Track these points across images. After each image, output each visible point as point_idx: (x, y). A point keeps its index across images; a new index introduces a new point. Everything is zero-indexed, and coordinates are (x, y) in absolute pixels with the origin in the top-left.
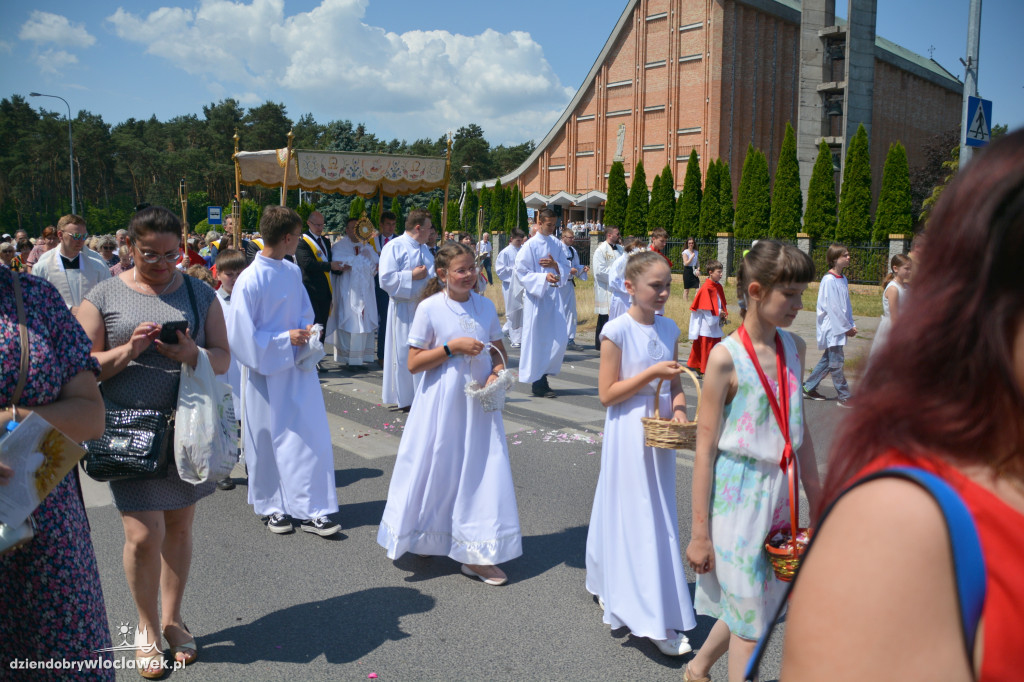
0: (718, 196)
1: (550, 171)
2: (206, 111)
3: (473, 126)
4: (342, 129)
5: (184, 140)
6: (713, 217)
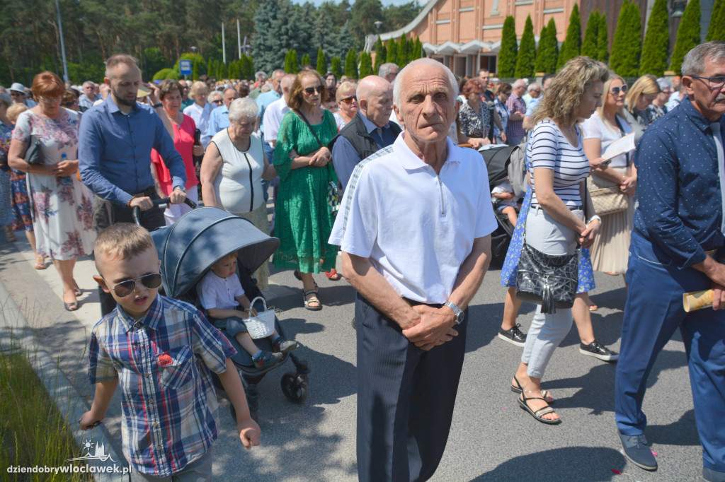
0: (595, 41)
1: (437, 24)
5: (138, 6)
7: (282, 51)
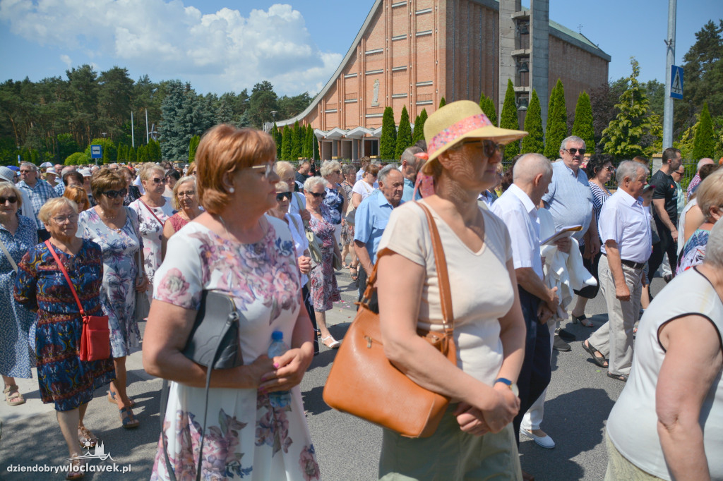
1: (326, 113)
2: (68, 74)
3: (266, 82)
4: (174, 86)
5: (52, 96)
7: (187, 136)
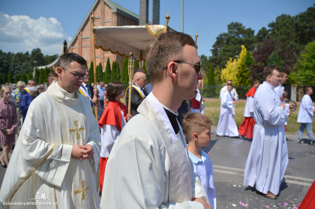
0: (116, 71)
3: (38, 49)
6: (115, 78)
